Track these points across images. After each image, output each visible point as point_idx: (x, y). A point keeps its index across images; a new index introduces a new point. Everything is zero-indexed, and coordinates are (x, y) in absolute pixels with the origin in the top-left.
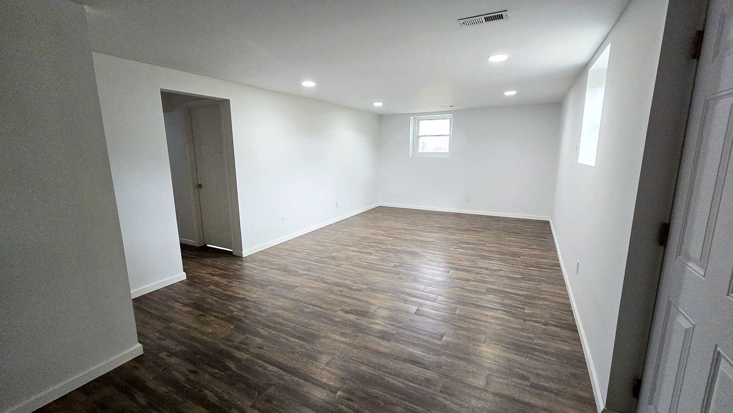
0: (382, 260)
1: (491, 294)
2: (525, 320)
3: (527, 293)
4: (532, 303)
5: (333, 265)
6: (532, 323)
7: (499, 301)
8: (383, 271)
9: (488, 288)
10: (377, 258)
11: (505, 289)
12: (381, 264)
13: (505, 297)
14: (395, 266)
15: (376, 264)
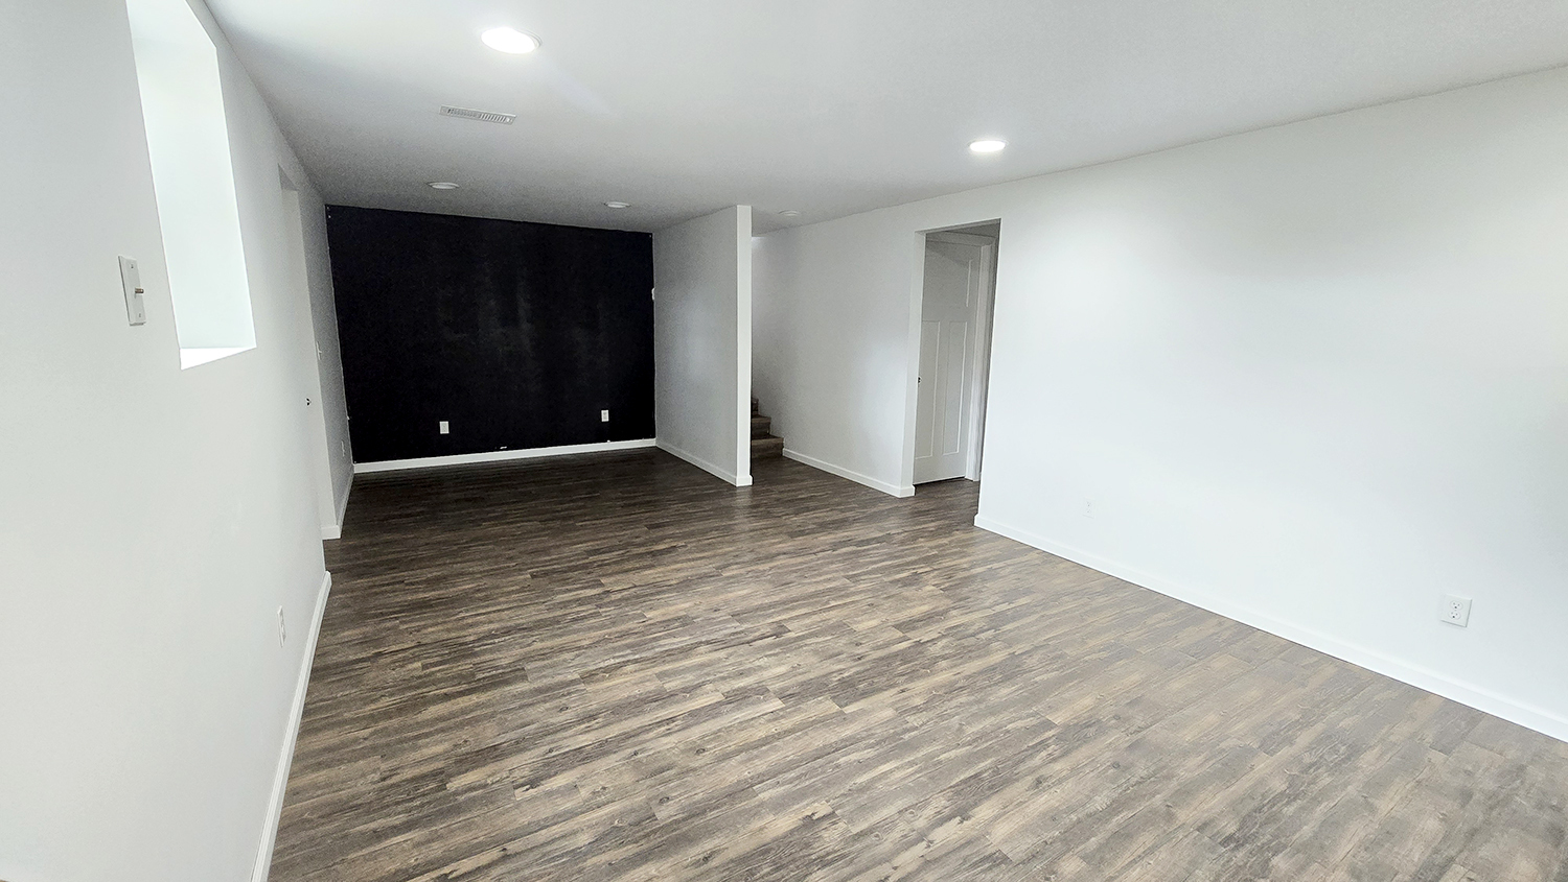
1: (509, 665)
2: (420, 645)
3: (420, 717)
4: (403, 691)
6: (406, 646)
7: (483, 658)
9: (524, 678)
11: (483, 697)
13: (473, 675)
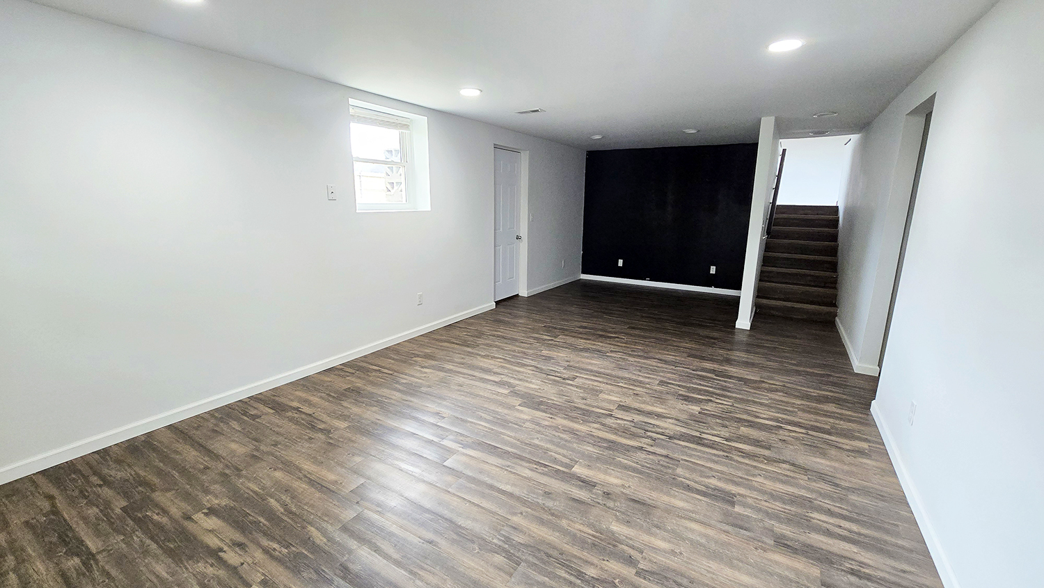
0: (596, 392)
5: (673, 384)
8: (592, 371)
10: (606, 397)
12: (596, 384)
14: (574, 378)
15: (604, 383)
